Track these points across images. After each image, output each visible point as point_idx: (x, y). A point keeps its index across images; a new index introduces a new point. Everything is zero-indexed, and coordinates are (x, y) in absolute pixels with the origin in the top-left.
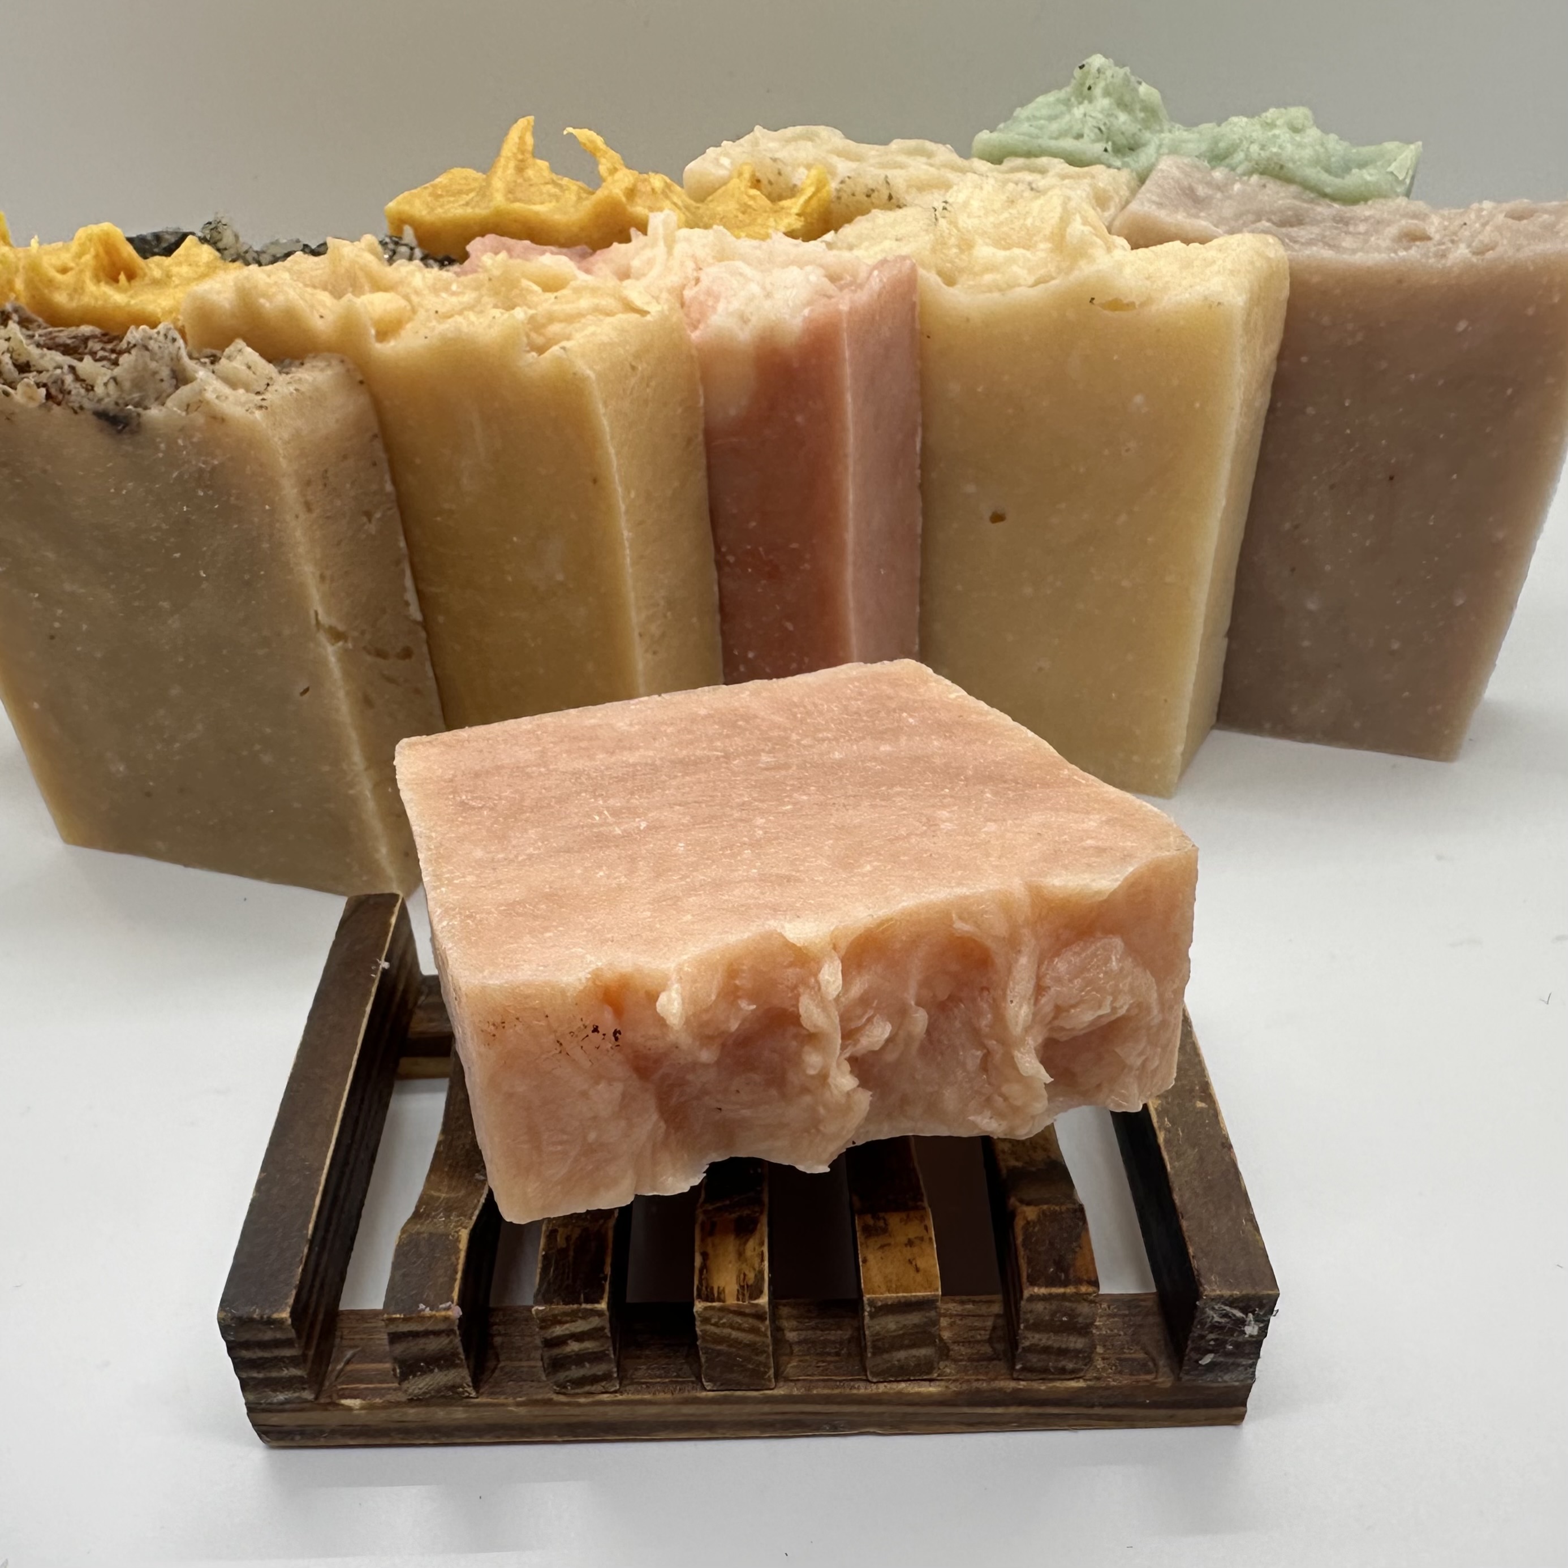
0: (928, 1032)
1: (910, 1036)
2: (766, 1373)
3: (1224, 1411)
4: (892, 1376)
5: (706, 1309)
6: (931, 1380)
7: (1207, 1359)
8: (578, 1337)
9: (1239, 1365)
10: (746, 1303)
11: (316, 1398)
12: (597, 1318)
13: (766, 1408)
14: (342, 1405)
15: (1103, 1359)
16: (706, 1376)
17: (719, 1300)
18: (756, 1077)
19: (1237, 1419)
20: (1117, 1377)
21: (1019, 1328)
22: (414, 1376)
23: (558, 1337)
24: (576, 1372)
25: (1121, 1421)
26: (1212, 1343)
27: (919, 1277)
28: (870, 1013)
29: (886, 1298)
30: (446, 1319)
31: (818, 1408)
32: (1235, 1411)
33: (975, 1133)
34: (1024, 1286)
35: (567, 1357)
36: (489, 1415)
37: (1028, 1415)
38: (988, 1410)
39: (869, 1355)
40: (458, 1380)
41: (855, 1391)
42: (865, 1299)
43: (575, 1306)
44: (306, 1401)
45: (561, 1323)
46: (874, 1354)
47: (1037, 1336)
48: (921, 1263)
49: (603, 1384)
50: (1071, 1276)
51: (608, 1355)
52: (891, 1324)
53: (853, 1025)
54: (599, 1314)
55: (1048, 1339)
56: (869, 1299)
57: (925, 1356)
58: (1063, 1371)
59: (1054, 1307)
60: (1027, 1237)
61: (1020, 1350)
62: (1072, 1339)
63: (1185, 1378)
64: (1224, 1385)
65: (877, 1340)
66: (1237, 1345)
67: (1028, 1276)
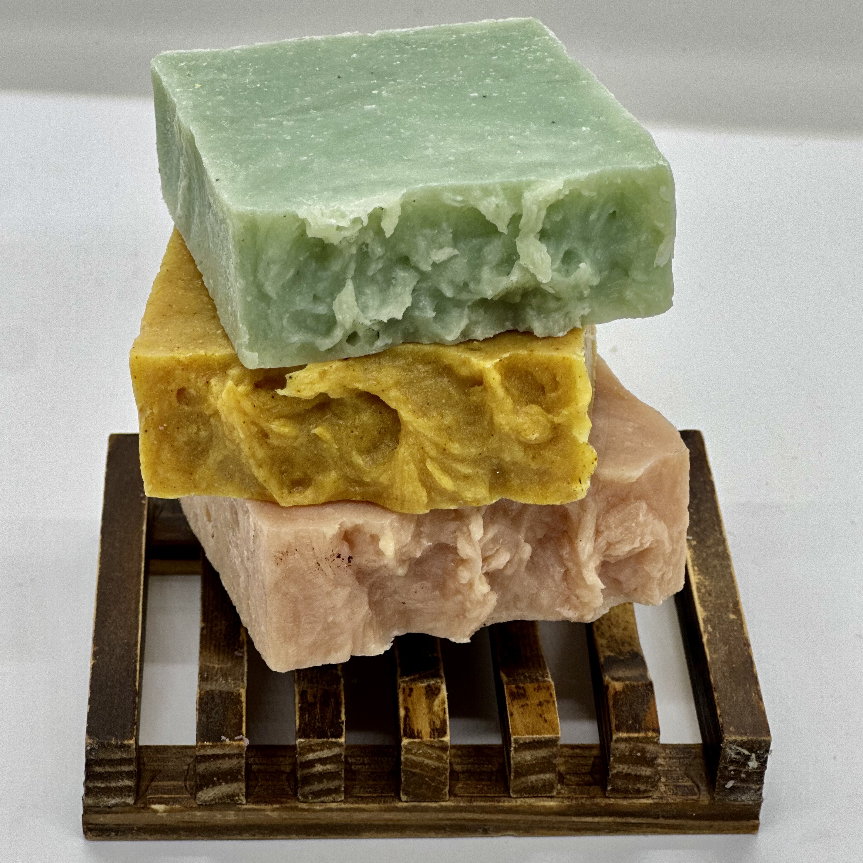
0: (531, 557)
1: (521, 560)
2: (443, 789)
3: (744, 823)
4: (526, 793)
5: (409, 743)
6: (552, 797)
7: (730, 784)
8: (322, 761)
9: (751, 789)
10: (436, 740)
11: (135, 803)
12: (338, 748)
13: (441, 815)
14: (152, 809)
15: (665, 785)
16: (403, 791)
17: (418, 737)
18: (428, 584)
19: (754, 829)
20: (674, 797)
21: (610, 760)
22: (208, 787)
23: (310, 761)
24: (317, 787)
25: (677, 829)
26: (732, 772)
27: (546, 725)
28: (498, 547)
29: (526, 738)
30: (240, 746)
31: (476, 816)
32: (751, 823)
33: (560, 619)
34: (613, 732)
35: (313, 775)
36: (251, 818)
37: (616, 823)
38: (589, 819)
39: (512, 778)
40: (237, 791)
41: (501, 804)
42: (512, 739)
43: (325, 740)
44: (128, 805)
45: (313, 751)
46: (515, 778)
47: (621, 766)
48: (548, 716)
49: (334, 795)
50: (643, 727)
51: (341, 775)
52: (528, 756)
53: (488, 554)
54: (340, 745)
55: (628, 768)
56: (514, 739)
57: (549, 779)
58: (638, 791)
59: (631, 746)
60: (616, 701)
61: (610, 776)
62: (644, 768)
63: (717, 797)
64: (743, 803)
65: (519, 767)
66: (748, 774)
67: (616, 726)
